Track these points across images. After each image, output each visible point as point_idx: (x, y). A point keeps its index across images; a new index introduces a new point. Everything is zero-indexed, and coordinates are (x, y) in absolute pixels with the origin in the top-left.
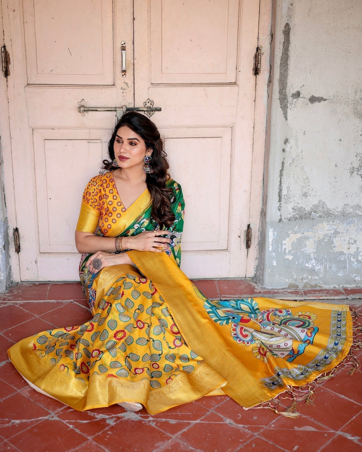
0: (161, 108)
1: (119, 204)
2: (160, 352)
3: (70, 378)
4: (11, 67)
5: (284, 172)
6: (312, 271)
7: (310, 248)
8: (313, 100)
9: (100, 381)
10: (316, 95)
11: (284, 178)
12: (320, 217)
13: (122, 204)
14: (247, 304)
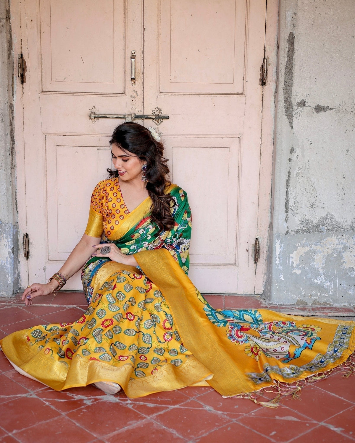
0: (169, 117)
1: (123, 206)
2: (150, 346)
3: (54, 361)
4: (27, 74)
5: (291, 182)
6: (321, 288)
7: (318, 262)
8: (319, 109)
9: (81, 363)
10: (322, 104)
11: (291, 189)
12: (329, 230)
13: (125, 206)
14: (250, 314)
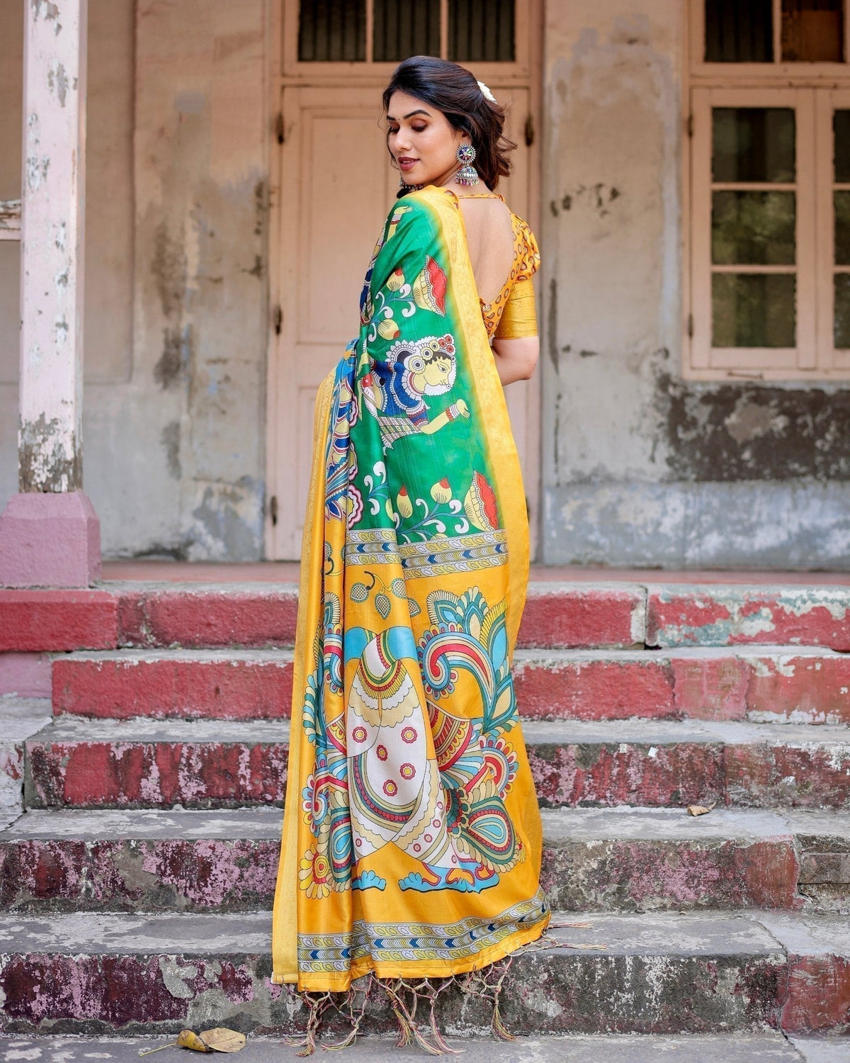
5: (560, 431)
6: (596, 545)
7: (592, 517)
8: (584, 354)
10: (588, 349)
11: (559, 437)
12: (602, 482)
